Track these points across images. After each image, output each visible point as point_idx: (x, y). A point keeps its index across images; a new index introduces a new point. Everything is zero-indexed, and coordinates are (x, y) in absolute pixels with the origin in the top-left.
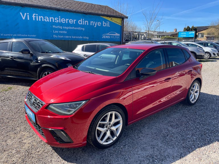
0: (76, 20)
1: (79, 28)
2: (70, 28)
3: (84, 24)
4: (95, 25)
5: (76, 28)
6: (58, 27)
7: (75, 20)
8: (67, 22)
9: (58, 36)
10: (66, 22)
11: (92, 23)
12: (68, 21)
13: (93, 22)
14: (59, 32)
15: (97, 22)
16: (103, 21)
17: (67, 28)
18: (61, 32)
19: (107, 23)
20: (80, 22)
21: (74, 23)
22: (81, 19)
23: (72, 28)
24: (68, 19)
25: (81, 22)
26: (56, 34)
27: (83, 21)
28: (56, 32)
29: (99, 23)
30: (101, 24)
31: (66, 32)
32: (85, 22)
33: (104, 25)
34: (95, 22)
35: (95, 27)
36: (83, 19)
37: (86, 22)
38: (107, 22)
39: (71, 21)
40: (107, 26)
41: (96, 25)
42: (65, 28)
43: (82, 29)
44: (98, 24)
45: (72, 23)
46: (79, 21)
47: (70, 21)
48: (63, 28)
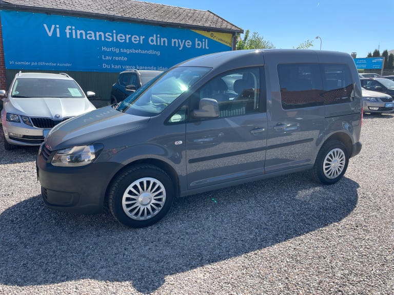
0: (144, 37)
1: (150, 52)
2: (134, 51)
3: (159, 44)
4: (179, 46)
5: (144, 52)
6: (112, 50)
7: (142, 38)
8: (127, 41)
9: (111, 66)
10: (125, 40)
11: (175, 42)
12: (130, 39)
13: (176, 40)
14: (112, 58)
15: (184, 41)
16: (197, 39)
17: (128, 51)
18: (117, 58)
19: (204, 42)
20: (152, 41)
21: (142, 42)
22: (155, 35)
23: (137, 51)
24: (130, 36)
25: (154, 40)
26: (108, 62)
27: (158, 39)
28: (107, 58)
29: (189, 42)
30: (191, 44)
31: (126, 59)
32: (162, 40)
33: (197, 47)
34: (180, 40)
35: (180, 49)
36: (158, 36)
37: (164, 41)
38: (204, 40)
39: (136, 39)
40: (203, 48)
41: (182, 46)
42: (125, 51)
43: (155, 52)
44: (186, 44)
45: (138, 42)
46: (151, 38)
47: (133, 39)
48: (120, 51)
